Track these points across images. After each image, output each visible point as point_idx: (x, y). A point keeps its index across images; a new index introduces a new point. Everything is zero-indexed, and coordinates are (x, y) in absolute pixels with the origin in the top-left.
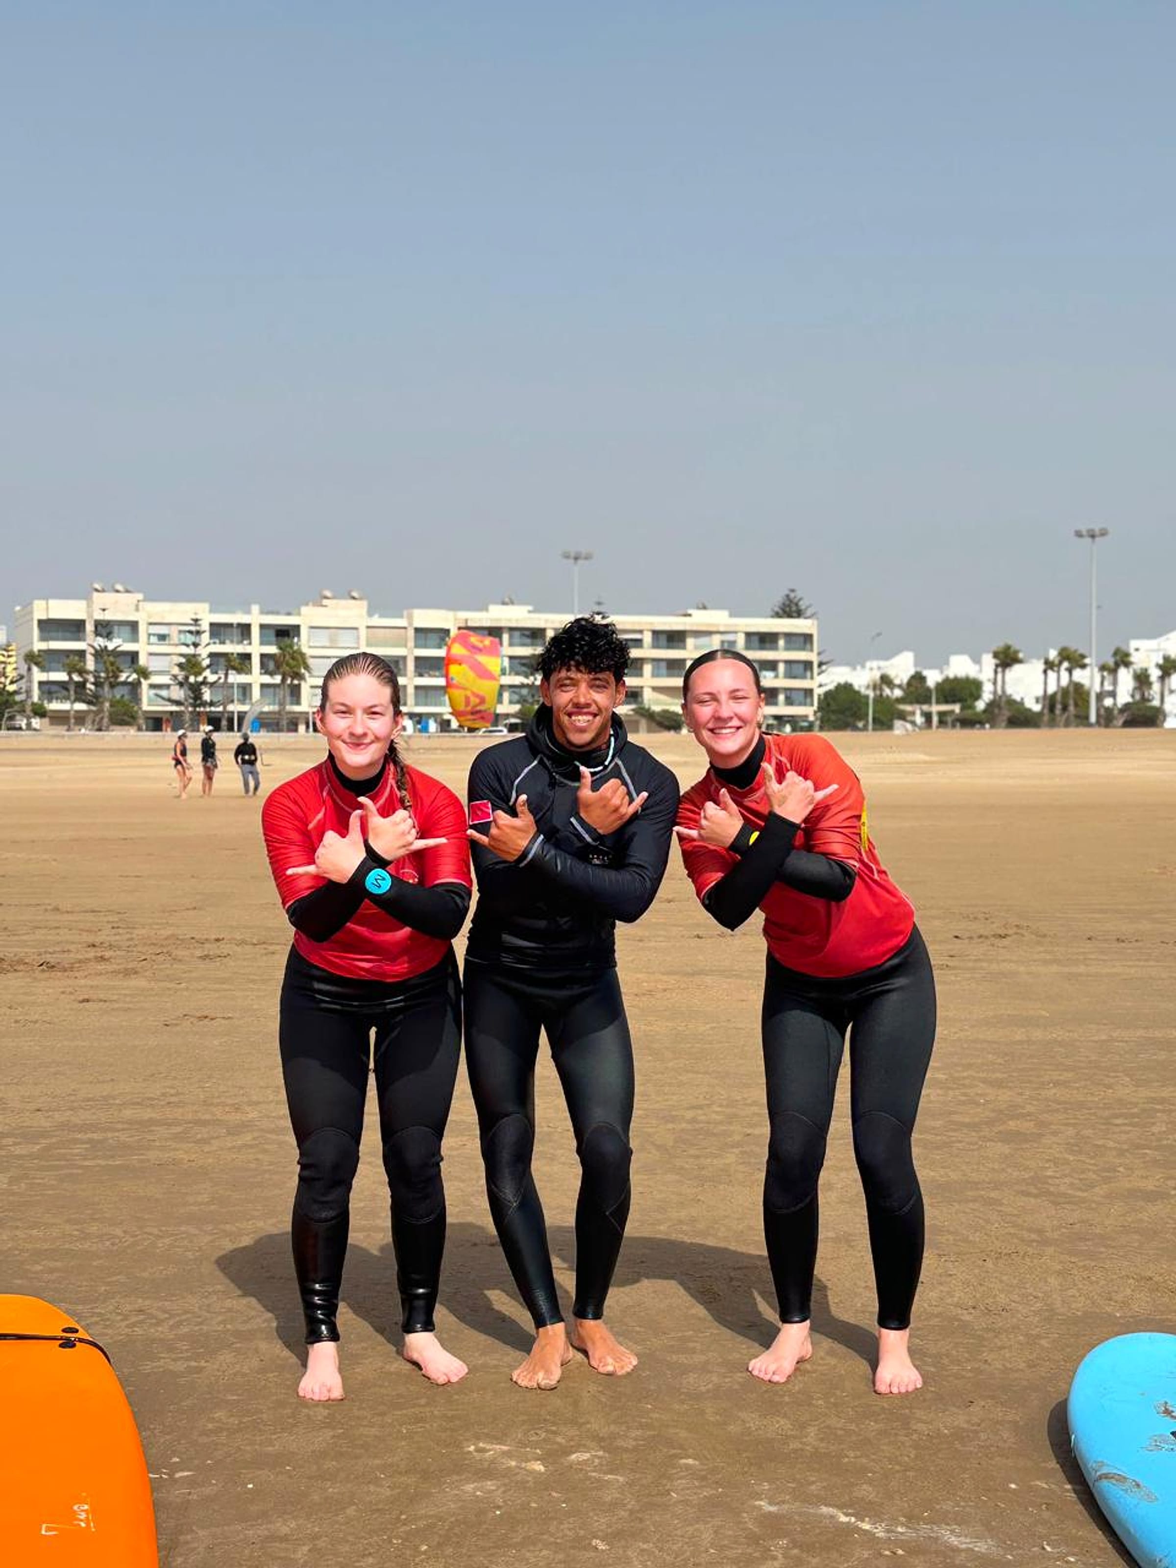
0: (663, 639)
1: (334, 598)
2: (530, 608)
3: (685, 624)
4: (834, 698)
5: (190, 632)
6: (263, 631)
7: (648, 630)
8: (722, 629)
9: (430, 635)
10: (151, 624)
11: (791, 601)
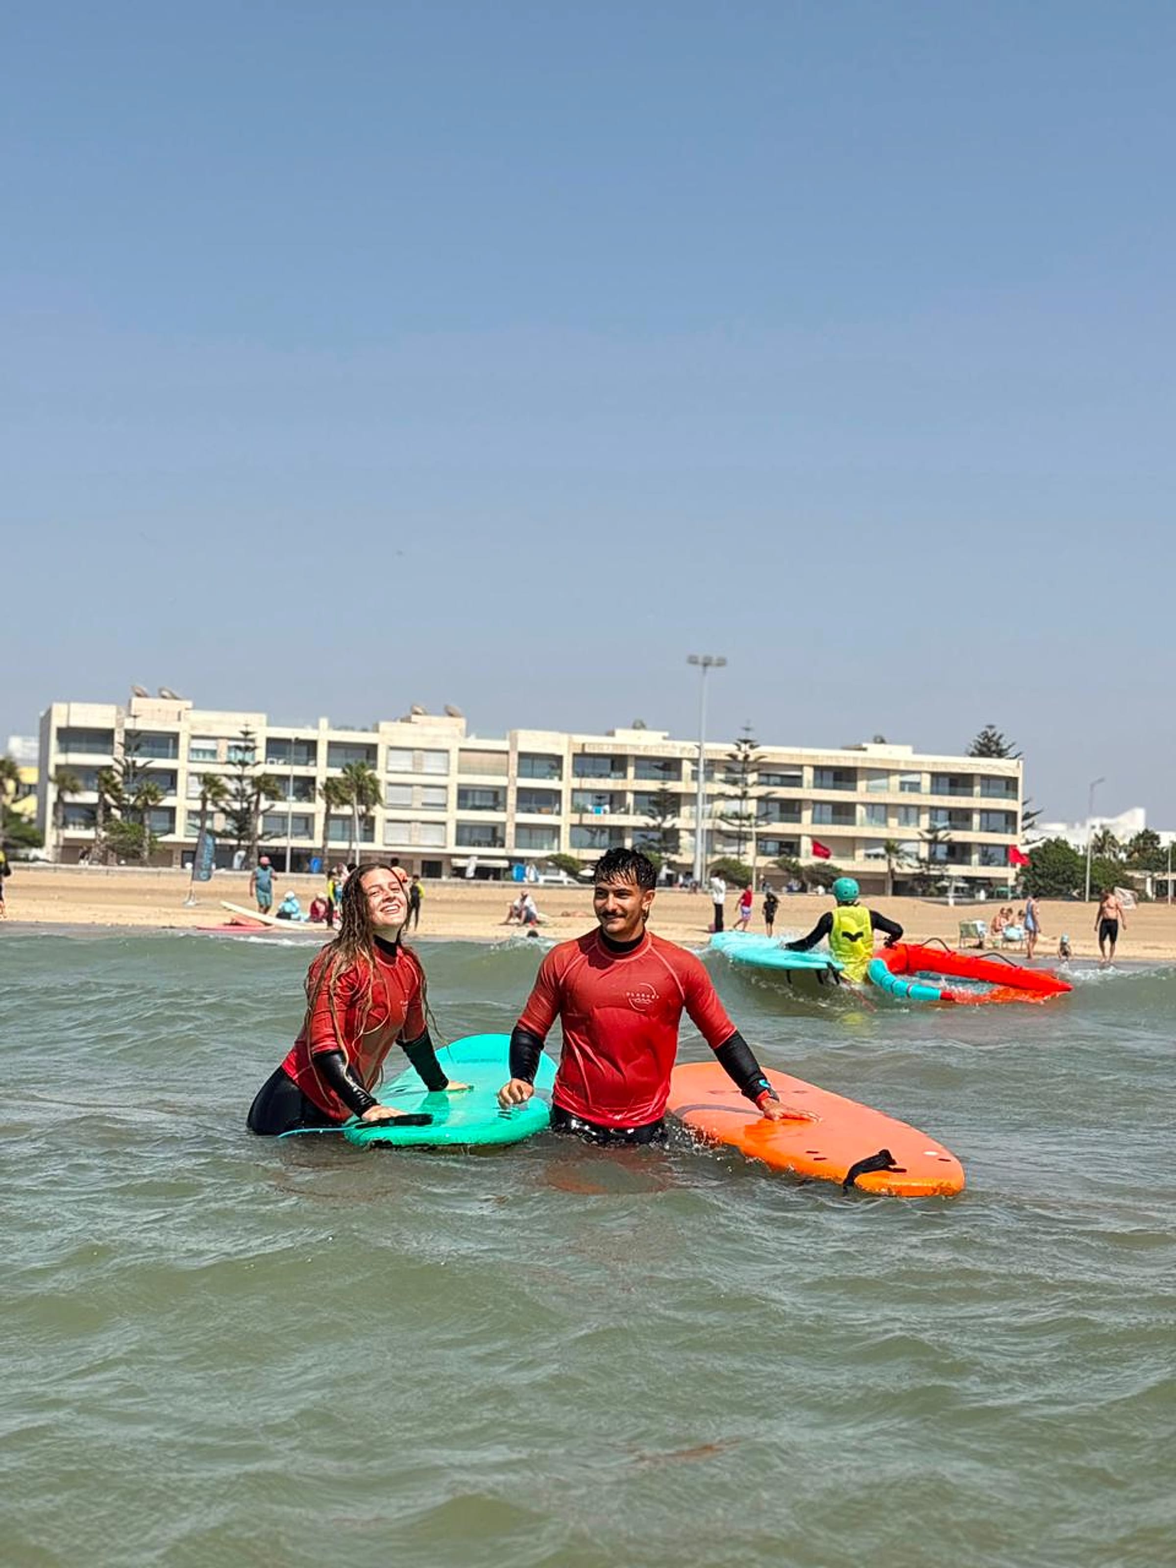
0: (829, 778)
1: (426, 714)
2: (666, 734)
3: (855, 759)
4: (1041, 858)
5: (238, 748)
6: (332, 750)
7: (810, 766)
8: (902, 767)
9: (537, 762)
10: (194, 737)
11: (990, 740)
